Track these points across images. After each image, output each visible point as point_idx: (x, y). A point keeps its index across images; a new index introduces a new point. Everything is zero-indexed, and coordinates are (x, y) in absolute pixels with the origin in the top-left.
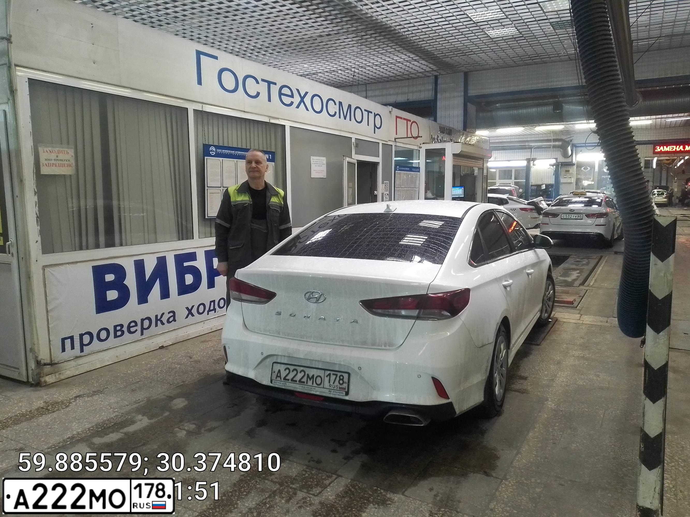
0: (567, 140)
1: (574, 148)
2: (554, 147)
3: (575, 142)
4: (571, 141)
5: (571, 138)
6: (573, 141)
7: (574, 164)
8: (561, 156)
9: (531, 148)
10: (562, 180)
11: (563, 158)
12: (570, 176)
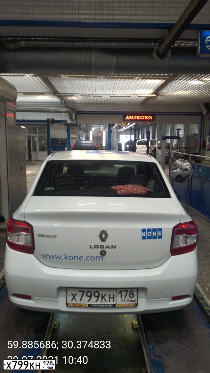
0: (73, 108)
1: (77, 114)
2: (65, 112)
3: (77, 110)
4: (75, 109)
5: (75, 107)
6: (76, 109)
7: (77, 125)
8: (69, 119)
9: (49, 111)
10: (71, 136)
11: (70, 121)
12: (75, 133)
